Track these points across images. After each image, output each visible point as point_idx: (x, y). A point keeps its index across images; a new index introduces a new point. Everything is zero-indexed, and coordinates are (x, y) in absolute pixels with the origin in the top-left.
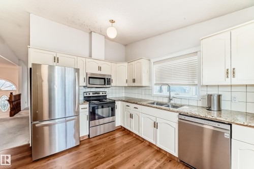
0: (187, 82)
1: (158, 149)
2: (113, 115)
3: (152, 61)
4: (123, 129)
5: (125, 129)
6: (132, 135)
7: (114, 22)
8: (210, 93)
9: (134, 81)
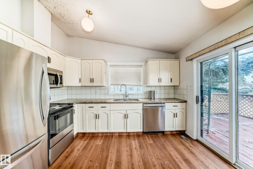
0: (136, 84)
1: (128, 134)
2: (72, 122)
3: (109, 64)
4: (81, 135)
5: (84, 134)
6: (98, 136)
7: (91, 14)
8: (151, 90)
9: (92, 80)
